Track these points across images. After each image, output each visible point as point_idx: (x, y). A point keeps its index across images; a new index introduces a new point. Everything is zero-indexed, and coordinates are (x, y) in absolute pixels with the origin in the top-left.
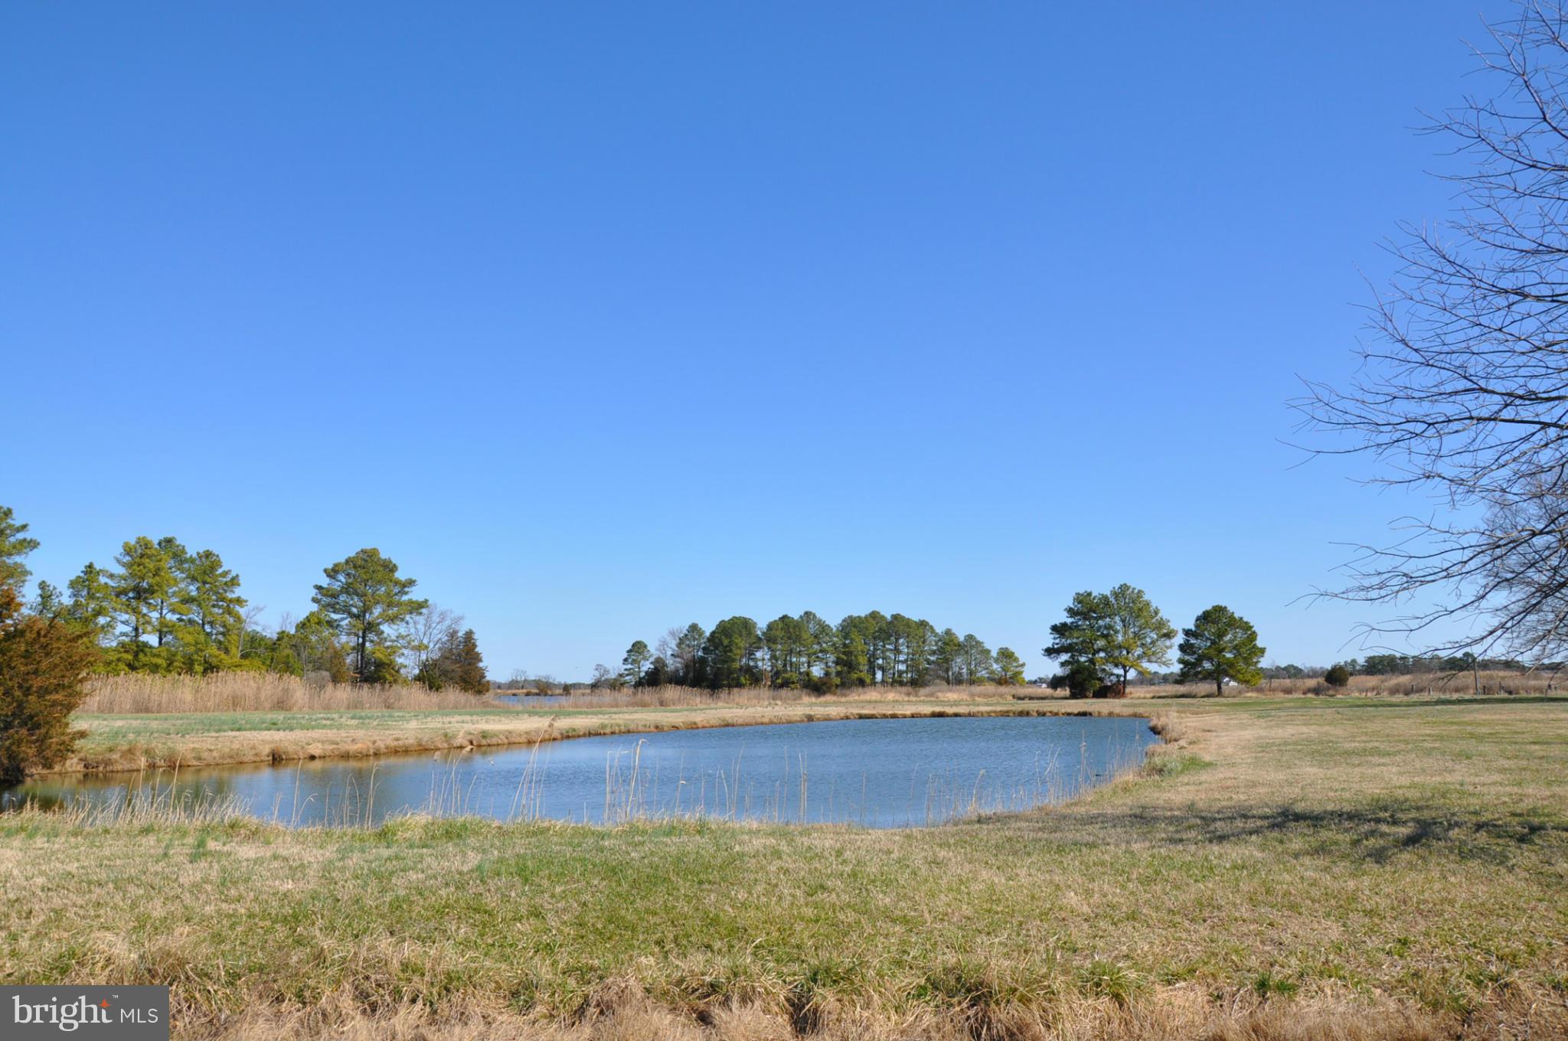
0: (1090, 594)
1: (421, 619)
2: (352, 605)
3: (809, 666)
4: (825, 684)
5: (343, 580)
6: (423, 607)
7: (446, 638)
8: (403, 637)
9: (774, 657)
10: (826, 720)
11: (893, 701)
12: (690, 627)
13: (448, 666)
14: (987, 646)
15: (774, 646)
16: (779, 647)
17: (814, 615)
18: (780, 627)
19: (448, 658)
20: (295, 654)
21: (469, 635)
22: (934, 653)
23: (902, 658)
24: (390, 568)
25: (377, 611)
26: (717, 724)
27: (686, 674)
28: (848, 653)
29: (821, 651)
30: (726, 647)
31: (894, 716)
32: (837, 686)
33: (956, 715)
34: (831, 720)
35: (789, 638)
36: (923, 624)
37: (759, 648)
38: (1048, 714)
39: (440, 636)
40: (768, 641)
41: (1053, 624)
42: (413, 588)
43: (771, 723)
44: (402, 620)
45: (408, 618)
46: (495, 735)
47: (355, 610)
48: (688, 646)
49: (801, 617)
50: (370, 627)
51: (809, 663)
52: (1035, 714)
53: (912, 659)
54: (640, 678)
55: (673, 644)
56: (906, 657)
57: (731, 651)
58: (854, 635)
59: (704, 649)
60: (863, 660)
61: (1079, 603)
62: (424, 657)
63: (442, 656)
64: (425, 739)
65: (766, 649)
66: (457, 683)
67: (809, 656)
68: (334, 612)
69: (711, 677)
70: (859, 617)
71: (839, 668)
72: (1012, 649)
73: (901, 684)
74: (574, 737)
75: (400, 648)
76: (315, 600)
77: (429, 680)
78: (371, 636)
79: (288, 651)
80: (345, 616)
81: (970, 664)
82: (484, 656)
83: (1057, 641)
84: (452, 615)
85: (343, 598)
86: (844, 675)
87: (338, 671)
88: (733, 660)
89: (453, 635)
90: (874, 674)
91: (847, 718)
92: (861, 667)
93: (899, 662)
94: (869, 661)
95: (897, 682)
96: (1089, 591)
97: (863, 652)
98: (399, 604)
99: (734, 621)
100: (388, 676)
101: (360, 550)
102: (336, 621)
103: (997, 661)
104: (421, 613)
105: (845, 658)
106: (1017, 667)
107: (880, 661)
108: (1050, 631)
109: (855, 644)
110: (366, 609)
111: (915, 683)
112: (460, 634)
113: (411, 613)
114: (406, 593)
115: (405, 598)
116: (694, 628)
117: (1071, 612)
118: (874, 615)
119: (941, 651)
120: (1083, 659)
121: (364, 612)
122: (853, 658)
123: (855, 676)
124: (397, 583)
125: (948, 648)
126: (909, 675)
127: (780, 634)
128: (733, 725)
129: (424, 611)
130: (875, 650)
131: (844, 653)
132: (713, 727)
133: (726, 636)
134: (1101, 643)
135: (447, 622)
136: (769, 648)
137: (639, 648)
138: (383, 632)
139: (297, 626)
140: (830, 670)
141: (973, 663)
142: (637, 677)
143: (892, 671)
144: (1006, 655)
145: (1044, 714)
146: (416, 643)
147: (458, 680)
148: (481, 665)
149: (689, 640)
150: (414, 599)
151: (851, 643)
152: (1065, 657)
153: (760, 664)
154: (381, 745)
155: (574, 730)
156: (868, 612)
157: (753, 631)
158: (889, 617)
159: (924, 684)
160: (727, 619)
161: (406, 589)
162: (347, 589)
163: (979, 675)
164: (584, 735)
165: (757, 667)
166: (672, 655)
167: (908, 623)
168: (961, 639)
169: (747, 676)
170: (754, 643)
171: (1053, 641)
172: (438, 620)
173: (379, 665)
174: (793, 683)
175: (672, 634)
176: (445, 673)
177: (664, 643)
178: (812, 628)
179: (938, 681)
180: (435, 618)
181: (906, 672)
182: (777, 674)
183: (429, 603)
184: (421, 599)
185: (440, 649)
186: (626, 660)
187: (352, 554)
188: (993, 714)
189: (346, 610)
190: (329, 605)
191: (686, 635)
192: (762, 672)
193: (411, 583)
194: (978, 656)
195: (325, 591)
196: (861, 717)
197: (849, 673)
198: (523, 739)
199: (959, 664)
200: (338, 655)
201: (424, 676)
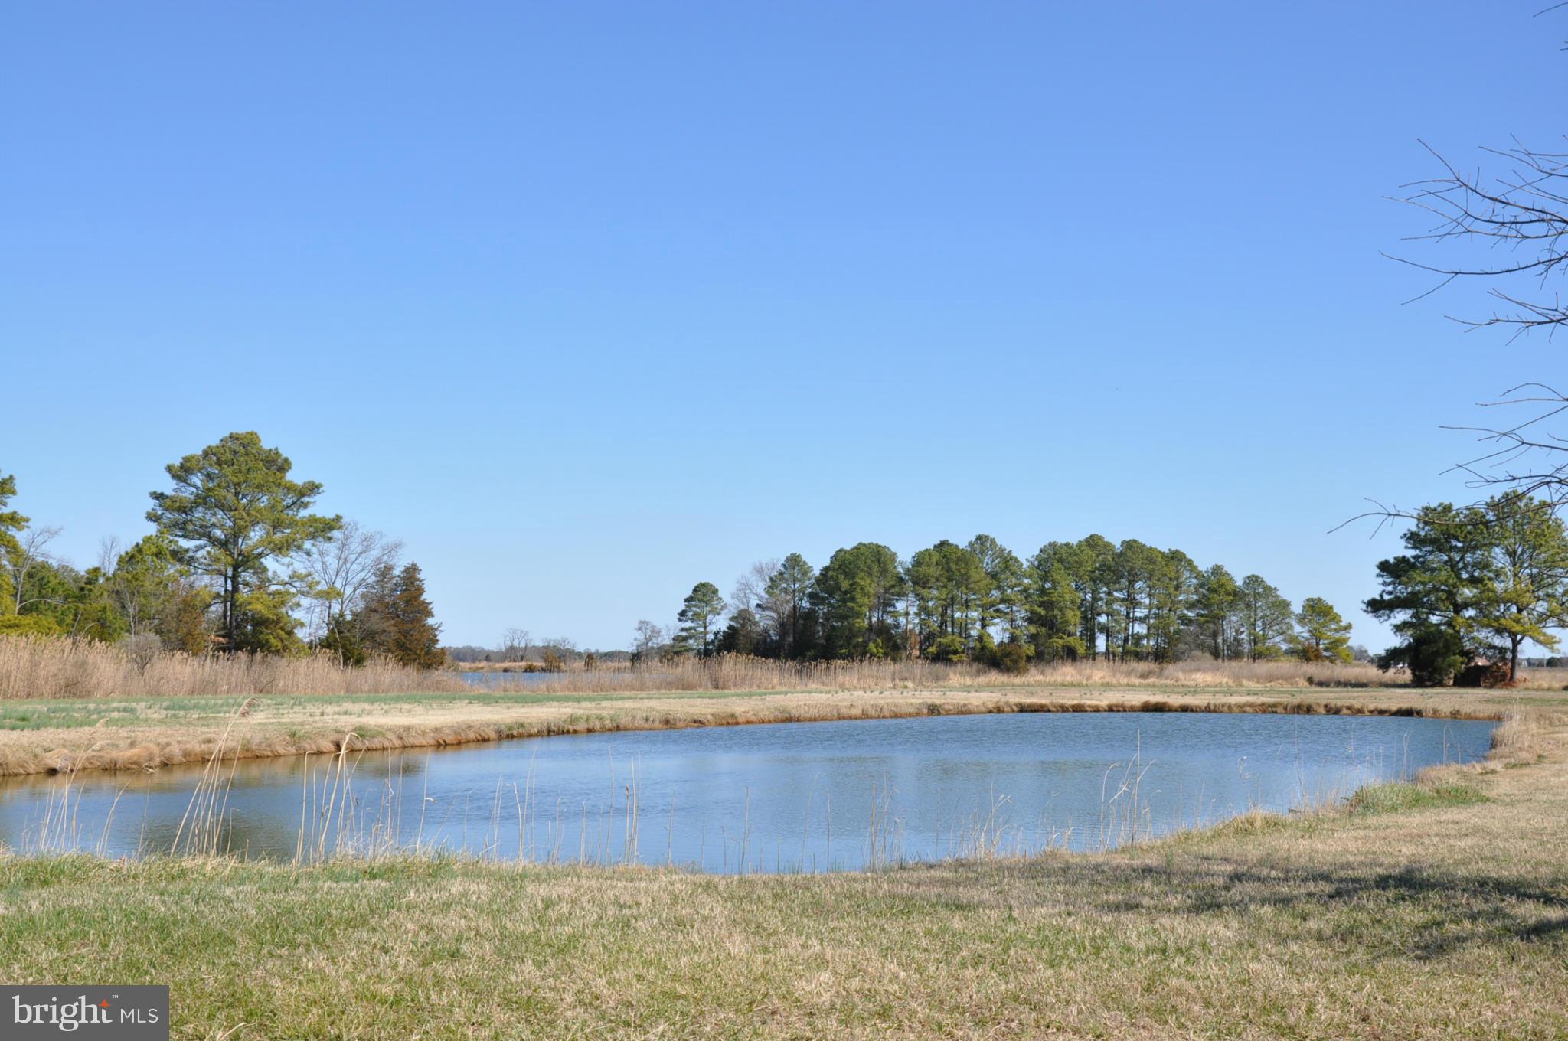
0: (1447, 509)
1: (332, 549)
2: (213, 525)
3: (984, 626)
4: (1009, 655)
5: (199, 484)
6: (331, 528)
7: (374, 578)
8: (301, 578)
9: (924, 609)
10: (963, 713)
11: (1102, 685)
12: (787, 560)
13: (376, 622)
14: (1284, 594)
15: (924, 592)
16: (935, 593)
17: (993, 541)
18: (934, 560)
19: (375, 611)
20: (117, 605)
21: (411, 572)
22: (1191, 606)
23: (1139, 613)
24: (277, 464)
25: (256, 534)
26: (772, 718)
27: (783, 635)
28: (1048, 605)
29: (1003, 601)
30: (846, 593)
31: (1078, 709)
32: (1029, 659)
33: (1185, 709)
34: (969, 712)
35: (950, 579)
36: (1176, 557)
37: (901, 595)
38: (1345, 711)
39: (362, 575)
40: (915, 583)
41: (1383, 559)
42: (317, 498)
43: (865, 716)
44: (299, 548)
45: (307, 545)
46: (379, 732)
47: (218, 533)
48: (785, 591)
49: (971, 544)
50: (245, 561)
51: (983, 619)
52: (1322, 710)
53: (1157, 616)
54: (706, 644)
55: (760, 587)
56: (1146, 612)
57: (853, 599)
58: (1059, 573)
59: (812, 596)
60: (1073, 617)
61: (1426, 523)
62: (336, 609)
63: (366, 607)
64: (257, 740)
65: (912, 597)
66: (389, 650)
67: (985, 608)
68: (184, 536)
69: (822, 641)
70: (1067, 545)
71: (1033, 629)
72: (1329, 600)
73: (1139, 656)
74: (521, 736)
75: (294, 595)
76: (152, 517)
77: (344, 647)
78: (246, 576)
79: (106, 601)
80: (202, 542)
81: (1254, 625)
82: (435, 609)
83: (1390, 588)
84: (384, 541)
85: (199, 513)
86: (1042, 640)
87: (189, 633)
88: (858, 615)
89: (385, 573)
90: (1092, 640)
91: (999, 710)
92: (1071, 628)
93: (1135, 620)
94: (1085, 618)
95: (1130, 652)
96: (1446, 503)
97: (1073, 602)
98: (292, 524)
99: (859, 550)
100: (273, 641)
101: (227, 434)
102: (187, 550)
103: (1302, 619)
104: (330, 539)
105: (1043, 613)
106: (1336, 631)
107: (1103, 619)
108: (1377, 571)
109: (1059, 589)
110: (237, 533)
111: (1160, 656)
112: (397, 572)
113: (314, 538)
114: (306, 505)
115: (304, 513)
116: (794, 561)
117: (1413, 539)
118: (1093, 542)
119: (1202, 603)
120: (1434, 619)
121: (235, 537)
122: (1056, 612)
123: (1058, 643)
124: (290, 488)
125: (1215, 598)
126: (1152, 643)
127: (934, 571)
128: (798, 720)
129: (336, 534)
130: (1095, 599)
131: (1042, 604)
132: (763, 722)
133: (846, 574)
134: (1468, 592)
135: (375, 553)
136: (917, 595)
137: (704, 595)
138: (265, 570)
139: (121, 560)
140: (1018, 632)
141: (1259, 623)
142: (701, 641)
143: (1122, 636)
144: (1318, 610)
145: (1337, 711)
146: (323, 587)
147: (391, 645)
148: (430, 621)
149: (786, 580)
150: (319, 515)
151: (1054, 588)
152: (1402, 616)
153: (902, 620)
154: (175, 750)
155: (522, 725)
156: (1083, 536)
157: (891, 568)
158: (1118, 546)
159: (1176, 658)
160: (848, 548)
161: (306, 499)
162: (203, 499)
163: (1269, 643)
164: (539, 734)
165: (897, 626)
166: (758, 606)
167: (1151, 556)
168: (1239, 582)
169: (879, 641)
170: (893, 586)
171: (1382, 588)
172: (359, 549)
173: (260, 622)
174: (956, 652)
175: (759, 571)
176: (370, 635)
177: (745, 587)
178: (988, 563)
179: (1198, 653)
180: (355, 546)
181: (1148, 637)
182: (929, 638)
183: (344, 521)
184: (330, 515)
185: (363, 596)
186: (683, 614)
187: (214, 442)
188: (1248, 709)
189: (204, 532)
190: (175, 525)
191: (781, 574)
192: (906, 636)
193: (313, 488)
194: (1268, 612)
195: (169, 502)
196: (1023, 709)
197: (1050, 637)
198: (429, 740)
199: (1234, 624)
200: (191, 607)
201: (336, 640)
